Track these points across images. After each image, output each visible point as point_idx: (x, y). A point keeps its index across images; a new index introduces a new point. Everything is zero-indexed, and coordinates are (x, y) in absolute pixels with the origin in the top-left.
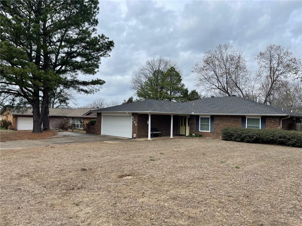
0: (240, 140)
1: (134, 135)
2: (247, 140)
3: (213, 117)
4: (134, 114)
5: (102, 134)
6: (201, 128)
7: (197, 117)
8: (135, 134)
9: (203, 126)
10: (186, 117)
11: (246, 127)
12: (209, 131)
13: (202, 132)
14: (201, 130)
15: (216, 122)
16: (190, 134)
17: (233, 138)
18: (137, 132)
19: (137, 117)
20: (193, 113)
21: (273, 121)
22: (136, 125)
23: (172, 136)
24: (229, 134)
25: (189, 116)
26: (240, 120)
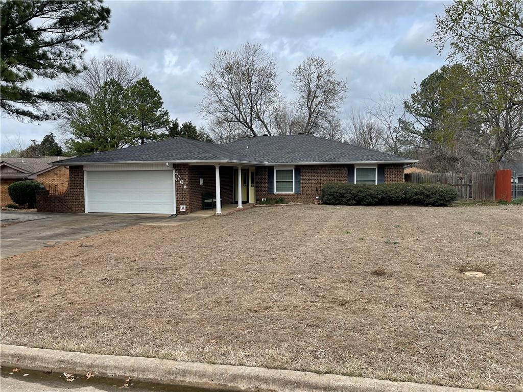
0: (354, 202)
1: (181, 207)
2: (367, 202)
3: (299, 169)
4: (176, 166)
5: (87, 211)
6: (277, 187)
7: (270, 169)
8: (183, 205)
9: (280, 185)
10: (248, 170)
11: (355, 183)
12: (293, 192)
13: (280, 195)
14: (277, 191)
15: (304, 177)
16: (257, 200)
17: (344, 200)
18: (188, 200)
19: (187, 173)
20: (266, 163)
21: (394, 171)
22: (185, 187)
23: (240, 206)
24: (338, 194)
25: (254, 168)
26: (346, 171)
